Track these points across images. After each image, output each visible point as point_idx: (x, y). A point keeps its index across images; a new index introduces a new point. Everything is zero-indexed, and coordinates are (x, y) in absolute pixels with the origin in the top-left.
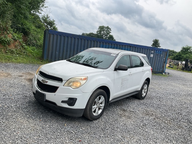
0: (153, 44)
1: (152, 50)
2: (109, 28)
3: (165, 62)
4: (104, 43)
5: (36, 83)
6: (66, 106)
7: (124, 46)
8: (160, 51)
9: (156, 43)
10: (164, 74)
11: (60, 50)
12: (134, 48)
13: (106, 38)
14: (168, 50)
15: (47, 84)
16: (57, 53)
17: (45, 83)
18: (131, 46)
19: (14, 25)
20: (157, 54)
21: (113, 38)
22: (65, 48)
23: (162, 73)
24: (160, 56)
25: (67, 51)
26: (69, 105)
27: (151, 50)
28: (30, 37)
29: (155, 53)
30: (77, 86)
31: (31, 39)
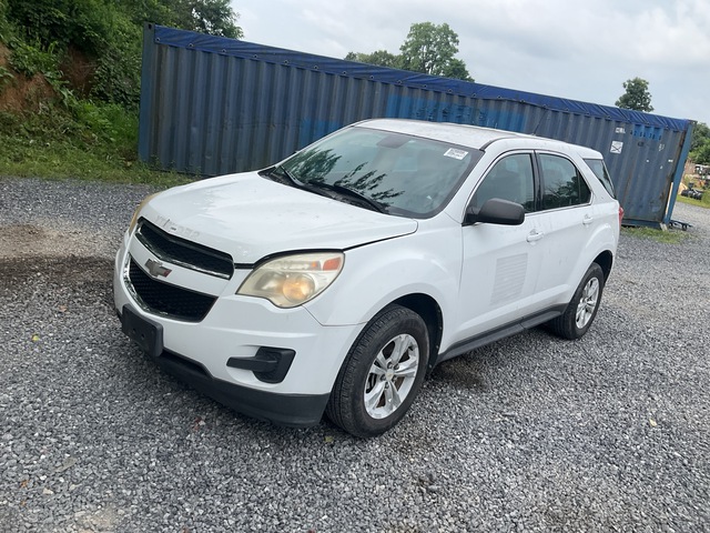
0: (625, 100)
1: (618, 123)
2: (451, 32)
3: (673, 175)
4: (406, 90)
5: (124, 272)
6: (248, 380)
7: (492, 104)
8: (652, 129)
9: (636, 93)
10: (664, 227)
11: (206, 119)
12: (538, 110)
13: (439, 71)
14: (689, 124)
15: (169, 279)
16: (194, 130)
17: (160, 278)
18: (523, 104)
19: (39, 12)
20: (641, 139)
21: (467, 73)
22: (230, 111)
23: (655, 224)
24: (654, 148)
25: (238, 125)
26: (263, 376)
27: (613, 123)
28: (107, 61)
29: (631, 137)
30: (298, 296)
31: (109, 70)
